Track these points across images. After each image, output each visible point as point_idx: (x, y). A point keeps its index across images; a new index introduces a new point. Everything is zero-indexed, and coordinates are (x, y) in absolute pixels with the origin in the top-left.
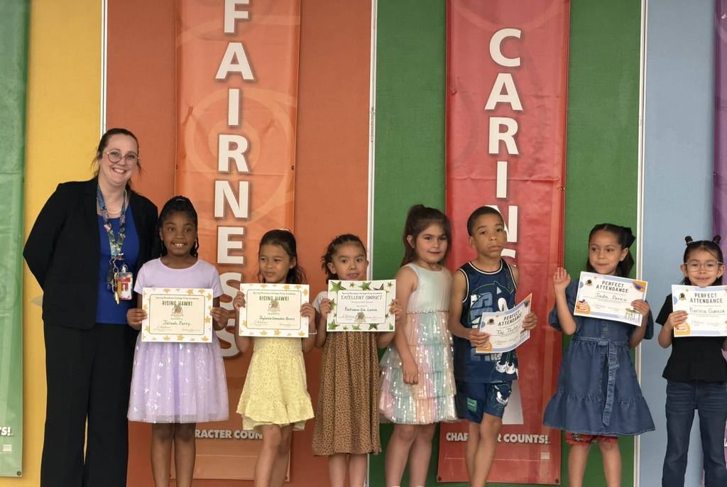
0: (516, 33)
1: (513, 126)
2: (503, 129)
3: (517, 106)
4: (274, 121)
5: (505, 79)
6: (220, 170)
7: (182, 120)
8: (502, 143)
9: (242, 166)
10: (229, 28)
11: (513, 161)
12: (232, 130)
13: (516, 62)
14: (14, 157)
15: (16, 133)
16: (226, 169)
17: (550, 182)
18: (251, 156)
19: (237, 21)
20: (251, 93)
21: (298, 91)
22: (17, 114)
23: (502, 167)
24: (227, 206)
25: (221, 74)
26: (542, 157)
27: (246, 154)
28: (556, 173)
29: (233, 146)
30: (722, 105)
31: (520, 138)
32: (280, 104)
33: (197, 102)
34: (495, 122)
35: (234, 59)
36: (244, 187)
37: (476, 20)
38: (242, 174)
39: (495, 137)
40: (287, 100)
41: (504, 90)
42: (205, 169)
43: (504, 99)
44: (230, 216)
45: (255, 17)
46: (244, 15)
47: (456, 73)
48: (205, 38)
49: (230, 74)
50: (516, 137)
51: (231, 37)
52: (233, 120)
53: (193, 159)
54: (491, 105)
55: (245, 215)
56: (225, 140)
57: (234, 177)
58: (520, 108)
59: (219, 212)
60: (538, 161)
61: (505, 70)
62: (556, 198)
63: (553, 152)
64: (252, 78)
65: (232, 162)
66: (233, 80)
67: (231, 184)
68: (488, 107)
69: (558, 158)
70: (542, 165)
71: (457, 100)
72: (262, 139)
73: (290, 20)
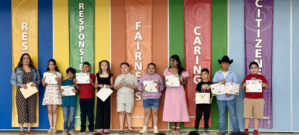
0: (200, 28)
1: (199, 48)
2: (197, 49)
4: (147, 49)
5: (197, 38)
6: (136, 60)
7: (127, 49)
8: (197, 52)
9: (140, 59)
10: (137, 29)
11: (200, 56)
12: (138, 51)
13: (200, 34)
14: (92, 58)
15: (92, 53)
17: (208, 60)
18: (142, 57)
19: (139, 27)
20: (142, 42)
21: (152, 42)
22: (92, 49)
23: (197, 57)
24: (137, 67)
25: (135, 39)
26: (206, 55)
28: (209, 58)
29: (138, 54)
30: (247, 42)
31: (201, 51)
32: (148, 45)
33: (130, 45)
34: (195, 47)
35: (138, 36)
36: (141, 63)
37: (191, 25)
38: (140, 60)
39: (195, 51)
40: (150, 44)
41: (197, 40)
42: (132, 60)
43: (197, 42)
44: (138, 70)
45: (142, 26)
47: (187, 37)
48: (132, 31)
49: (137, 39)
51: (137, 31)
52: (138, 49)
53: (129, 57)
55: (141, 70)
56: (136, 53)
58: (201, 44)
59: (136, 69)
61: (198, 36)
62: (209, 64)
63: (208, 54)
64: (142, 39)
65: (138, 58)
67: (138, 63)
68: (194, 44)
69: (210, 55)
70: (206, 57)
71: (187, 43)
72: (144, 53)
73: (150, 27)
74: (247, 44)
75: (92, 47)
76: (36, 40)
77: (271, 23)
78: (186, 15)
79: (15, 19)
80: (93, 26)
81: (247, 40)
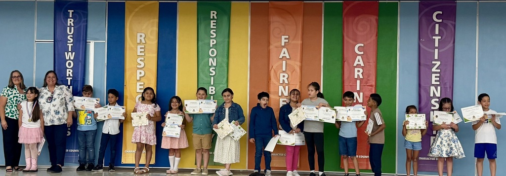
0: (362, 45)
1: (361, 71)
2: (359, 71)
3: (362, 65)
4: (295, 69)
5: (359, 58)
6: (280, 83)
7: (270, 69)
8: (358, 75)
9: (286, 82)
10: (283, 44)
11: (361, 80)
12: (284, 72)
13: (362, 53)
14: (225, 79)
15: (226, 73)
16: (282, 83)
17: (372, 86)
18: (289, 79)
19: (285, 42)
20: (288, 62)
21: (301, 62)
22: (226, 68)
23: (358, 82)
24: (282, 92)
25: (281, 57)
26: (370, 79)
27: (287, 79)
28: (374, 83)
29: (284, 76)
30: (421, 64)
31: (364, 74)
32: (296, 65)
33: (274, 64)
34: (356, 69)
35: (284, 53)
36: (287, 87)
37: (351, 41)
38: (286, 84)
39: (356, 73)
40: (299, 64)
41: (359, 61)
42: (276, 83)
43: (359, 63)
44: (283, 95)
45: (290, 41)
46: (287, 41)
47: (345, 56)
48: (276, 47)
49: (283, 57)
50: (362, 73)
51: (283, 47)
52: (284, 69)
53: (273, 80)
54: (355, 65)
56: (282, 75)
57: (284, 85)
59: (280, 94)
60: (368, 80)
61: (359, 55)
62: (374, 90)
63: (373, 78)
64: (289, 58)
65: (283, 80)
66: (284, 58)
67: (283, 87)
69: (374, 79)
70: (370, 81)
71: (346, 63)
72: (292, 74)
73: (300, 42)
74: (422, 67)
75: (225, 65)
76: (155, 55)
77: (452, 42)
78: (345, 29)
79: (129, 29)
80: (227, 40)
81: (422, 62)
